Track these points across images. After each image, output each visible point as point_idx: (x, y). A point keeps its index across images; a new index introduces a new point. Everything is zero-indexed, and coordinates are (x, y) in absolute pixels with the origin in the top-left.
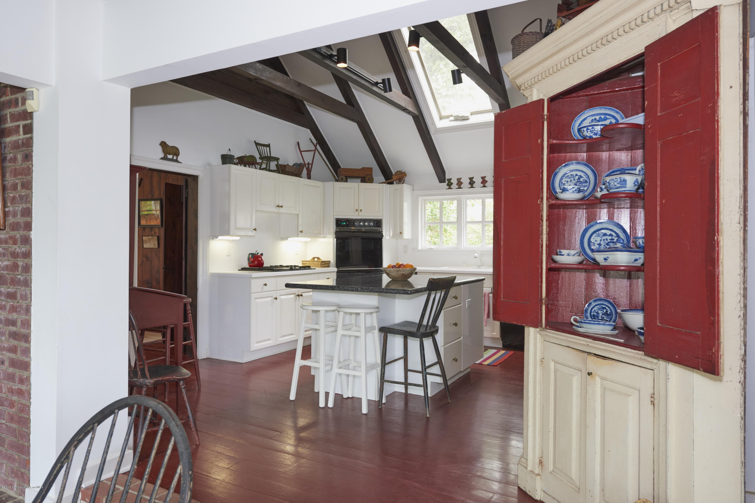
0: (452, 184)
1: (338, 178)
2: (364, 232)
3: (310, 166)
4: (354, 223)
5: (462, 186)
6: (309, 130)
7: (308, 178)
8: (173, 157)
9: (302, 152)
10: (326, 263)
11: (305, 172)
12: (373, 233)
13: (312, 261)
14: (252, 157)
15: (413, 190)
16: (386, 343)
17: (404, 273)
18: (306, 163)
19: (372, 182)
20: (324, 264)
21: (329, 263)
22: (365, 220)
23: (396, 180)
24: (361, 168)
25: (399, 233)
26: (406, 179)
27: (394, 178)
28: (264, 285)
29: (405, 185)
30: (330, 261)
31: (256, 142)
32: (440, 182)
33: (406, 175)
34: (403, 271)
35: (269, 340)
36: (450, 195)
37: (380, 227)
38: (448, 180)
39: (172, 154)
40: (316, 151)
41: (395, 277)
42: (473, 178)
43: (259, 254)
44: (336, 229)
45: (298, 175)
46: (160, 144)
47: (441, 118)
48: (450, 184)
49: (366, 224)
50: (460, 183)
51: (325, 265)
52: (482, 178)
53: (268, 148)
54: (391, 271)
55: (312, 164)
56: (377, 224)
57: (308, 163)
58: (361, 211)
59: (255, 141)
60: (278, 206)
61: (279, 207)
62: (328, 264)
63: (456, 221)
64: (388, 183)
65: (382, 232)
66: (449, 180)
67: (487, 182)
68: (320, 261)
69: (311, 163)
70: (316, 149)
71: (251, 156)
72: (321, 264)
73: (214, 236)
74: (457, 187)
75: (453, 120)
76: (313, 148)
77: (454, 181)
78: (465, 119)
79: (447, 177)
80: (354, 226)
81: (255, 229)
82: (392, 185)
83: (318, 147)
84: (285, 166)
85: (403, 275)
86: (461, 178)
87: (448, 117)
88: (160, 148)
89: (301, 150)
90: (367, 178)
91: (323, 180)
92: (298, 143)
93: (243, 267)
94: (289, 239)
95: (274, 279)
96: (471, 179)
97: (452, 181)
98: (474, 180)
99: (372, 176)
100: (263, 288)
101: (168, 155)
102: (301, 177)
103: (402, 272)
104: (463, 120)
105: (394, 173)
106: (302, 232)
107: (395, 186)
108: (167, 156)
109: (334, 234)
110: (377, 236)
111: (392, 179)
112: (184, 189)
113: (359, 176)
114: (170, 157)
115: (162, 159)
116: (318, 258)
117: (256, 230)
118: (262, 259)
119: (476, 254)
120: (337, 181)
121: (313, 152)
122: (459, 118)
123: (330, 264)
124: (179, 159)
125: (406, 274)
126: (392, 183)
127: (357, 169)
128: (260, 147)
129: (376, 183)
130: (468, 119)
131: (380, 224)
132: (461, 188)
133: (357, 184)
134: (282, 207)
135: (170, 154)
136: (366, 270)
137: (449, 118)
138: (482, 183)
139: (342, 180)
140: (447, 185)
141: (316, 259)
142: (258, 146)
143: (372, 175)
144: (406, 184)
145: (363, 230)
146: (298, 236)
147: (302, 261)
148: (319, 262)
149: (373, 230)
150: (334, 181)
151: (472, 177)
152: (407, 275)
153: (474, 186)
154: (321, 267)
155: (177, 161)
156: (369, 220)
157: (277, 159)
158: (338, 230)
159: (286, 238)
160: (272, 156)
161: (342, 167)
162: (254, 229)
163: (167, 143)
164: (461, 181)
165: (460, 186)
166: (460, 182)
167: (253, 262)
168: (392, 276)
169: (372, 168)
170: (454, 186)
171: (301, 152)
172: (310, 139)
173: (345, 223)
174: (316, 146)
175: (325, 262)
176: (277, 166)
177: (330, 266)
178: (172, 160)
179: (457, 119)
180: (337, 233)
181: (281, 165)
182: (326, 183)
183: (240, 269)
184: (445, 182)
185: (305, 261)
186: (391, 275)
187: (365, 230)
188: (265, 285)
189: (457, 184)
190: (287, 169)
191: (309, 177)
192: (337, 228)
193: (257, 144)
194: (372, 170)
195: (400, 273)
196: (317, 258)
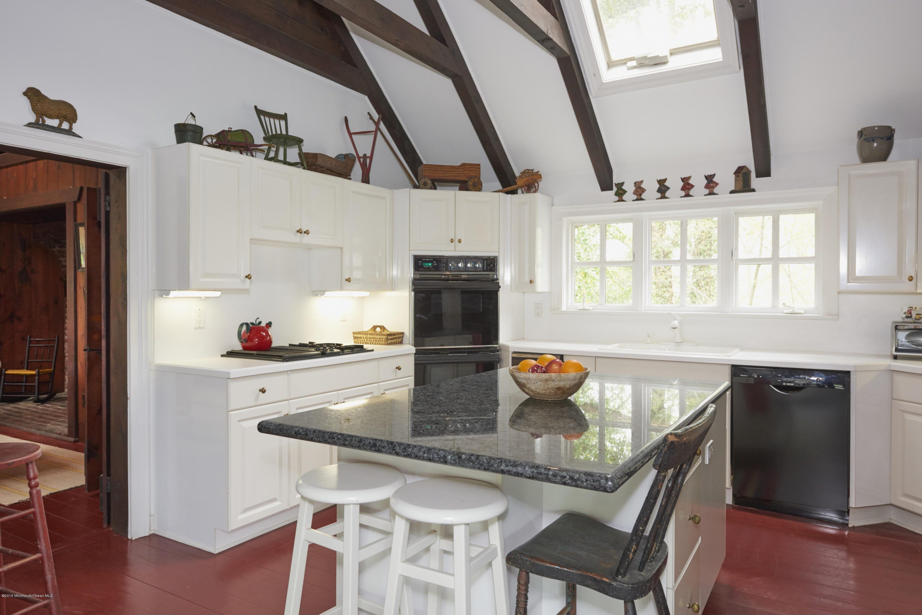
0: (625, 192)
1: (418, 182)
2: (464, 280)
3: (368, 161)
4: (447, 265)
5: (643, 197)
6: (366, 98)
7: (363, 181)
8: (60, 124)
9: (353, 136)
10: (396, 336)
11: (357, 170)
12: (482, 281)
13: (370, 332)
14: (244, 133)
15: (553, 205)
16: (526, 598)
17: (561, 384)
18: (361, 155)
19: (480, 190)
20: (392, 339)
21: (403, 337)
22: (466, 259)
23: (521, 187)
24: (459, 164)
25: (528, 281)
26: (542, 184)
27: (519, 183)
28: (260, 391)
29: (537, 194)
30: (403, 333)
31: (258, 108)
32: (603, 189)
33: (540, 177)
34: (560, 381)
35: (274, 500)
36: (622, 213)
37: (494, 271)
38: (617, 185)
39: (57, 117)
40: (379, 134)
41: (538, 394)
42: (665, 180)
43: (263, 324)
44: (414, 274)
45: (345, 174)
46: (25, 94)
47: (611, 65)
48: (621, 193)
49: (469, 265)
50: (639, 191)
51: (394, 341)
52: (683, 180)
53: (283, 123)
54: (530, 379)
55: (371, 157)
56: (488, 265)
57: (365, 155)
58: (460, 241)
59: (256, 107)
60: (299, 231)
61: (301, 233)
62: (399, 338)
63: (631, 259)
64: (507, 193)
65: (497, 279)
66: (620, 186)
67: (692, 186)
68: (385, 333)
69: (369, 155)
70: (378, 129)
71: (243, 131)
72: (387, 339)
73: (164, 292)
74: (635, 197)
75: (635, 67)
76: (373, 128)
77: (629, 188)
78: (659, 62)
79: (616, 179)
80: (447, 270)
81: (248, 277)
82: (514, 196)
83: (382, 126)
84: (315, 156)
85: (559, 388)
86: (642, 182)
87: (623, 62)
88: (26, 102)
89: (352, 132)
90: (470, 183)
91: (393, 186)
92: (346, 119)
93: (230, 350)
94: (326, 293)
95: (285, 377)
96: (662, 182)
97: (624, 187)
98: (666, 184)
99: (479, 179)
100: (257, 398)
101: (45, 118)
102: (350, 179)
103: (557, 383)
104: (656, 64)
105: (517, 174)
106: (349, 281)
107: (521, 197)
108: (44, 121)
109: (411, 284)
110: (491, 287)
111: (515, 183)
112: (103, 196)
113: (457, 178)
114: (50, 122)
115: (30, 125)
116: (382, 328)
117: (250, 278)
118: (268, 335)
119: (676, 323)
120: (416, 187)
121: (372, 137)
122: (646, 62)
123: (404, 339)
124: (76, 128)
125: (568, 386)
126: (514, 192)
127: (452, 166)
128: (267, 119)
129: (487, 191)
130: (665, 63)
131: (494, 265)
132: (642, 199)
133: (454, 192)
134: (307, 232)
135: (51, 117)
136: (468, 348)
137: (626, 63)
138: (683, 189)
139: (424, 186)
140: (616, 194)
141: (378, 329)
142: (262, 117)
143: (480, 176)
144: (539, 193)
145: (463, 276)
146: (341, 289)
147: (354, 333)
148: (384, 335)
149: (481, 276)
150: (410, 188)
151: (663, 178)
152: (569, 389)
153: (667, 194)
154: (388, 344)
155: (69, 132)
156: (475, 259)
157: (298, 141)
158: (418, 276)
159: (322, 292)
160: (290, 134)
161: (424, 162)
162: (246, 277)
163: (44, 92)
164: (643, 186)
165: (641, 195)
166: (640, 188)
167: (249, 339)
168: (532, 391)
169: (479, 165)
170: (630, 195)
171: (350, 134)
172: (369, 113)
173: (430, 264)
174: (377, 124)
175: (394, 334)
176: (301, 154)
177: (404, 342)
178: (58, 130)
179: (643, 62)
180: (415, 282)
181: (306, 154)
182: (396, 191)
183: (225, 353)
184: (612, 189)
185: (359, 333)
186: (529, 389)
187: (466, 276)
188: (263, 391)
189: (635, 193)
190: (320, 162)
191: (366, 179)
192: (417, 273)
193: (259, 112)
194: (480, 169)
195: (552, 385)
196: (380, 327)
